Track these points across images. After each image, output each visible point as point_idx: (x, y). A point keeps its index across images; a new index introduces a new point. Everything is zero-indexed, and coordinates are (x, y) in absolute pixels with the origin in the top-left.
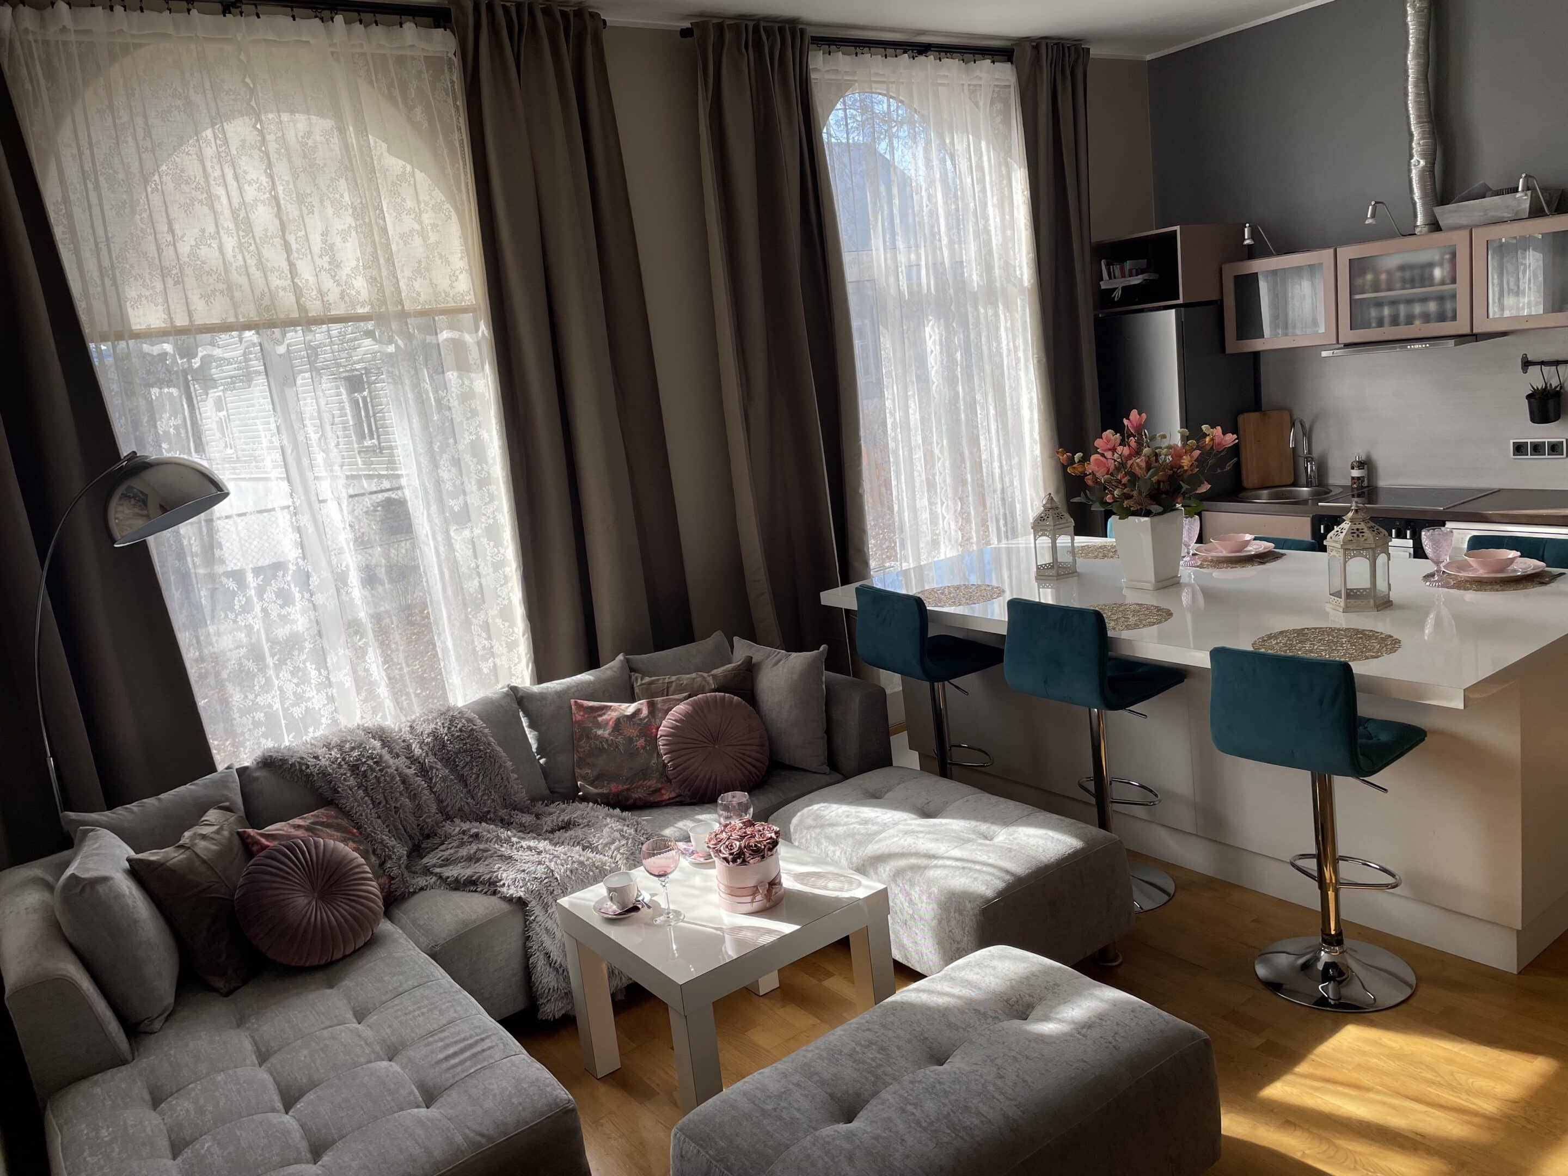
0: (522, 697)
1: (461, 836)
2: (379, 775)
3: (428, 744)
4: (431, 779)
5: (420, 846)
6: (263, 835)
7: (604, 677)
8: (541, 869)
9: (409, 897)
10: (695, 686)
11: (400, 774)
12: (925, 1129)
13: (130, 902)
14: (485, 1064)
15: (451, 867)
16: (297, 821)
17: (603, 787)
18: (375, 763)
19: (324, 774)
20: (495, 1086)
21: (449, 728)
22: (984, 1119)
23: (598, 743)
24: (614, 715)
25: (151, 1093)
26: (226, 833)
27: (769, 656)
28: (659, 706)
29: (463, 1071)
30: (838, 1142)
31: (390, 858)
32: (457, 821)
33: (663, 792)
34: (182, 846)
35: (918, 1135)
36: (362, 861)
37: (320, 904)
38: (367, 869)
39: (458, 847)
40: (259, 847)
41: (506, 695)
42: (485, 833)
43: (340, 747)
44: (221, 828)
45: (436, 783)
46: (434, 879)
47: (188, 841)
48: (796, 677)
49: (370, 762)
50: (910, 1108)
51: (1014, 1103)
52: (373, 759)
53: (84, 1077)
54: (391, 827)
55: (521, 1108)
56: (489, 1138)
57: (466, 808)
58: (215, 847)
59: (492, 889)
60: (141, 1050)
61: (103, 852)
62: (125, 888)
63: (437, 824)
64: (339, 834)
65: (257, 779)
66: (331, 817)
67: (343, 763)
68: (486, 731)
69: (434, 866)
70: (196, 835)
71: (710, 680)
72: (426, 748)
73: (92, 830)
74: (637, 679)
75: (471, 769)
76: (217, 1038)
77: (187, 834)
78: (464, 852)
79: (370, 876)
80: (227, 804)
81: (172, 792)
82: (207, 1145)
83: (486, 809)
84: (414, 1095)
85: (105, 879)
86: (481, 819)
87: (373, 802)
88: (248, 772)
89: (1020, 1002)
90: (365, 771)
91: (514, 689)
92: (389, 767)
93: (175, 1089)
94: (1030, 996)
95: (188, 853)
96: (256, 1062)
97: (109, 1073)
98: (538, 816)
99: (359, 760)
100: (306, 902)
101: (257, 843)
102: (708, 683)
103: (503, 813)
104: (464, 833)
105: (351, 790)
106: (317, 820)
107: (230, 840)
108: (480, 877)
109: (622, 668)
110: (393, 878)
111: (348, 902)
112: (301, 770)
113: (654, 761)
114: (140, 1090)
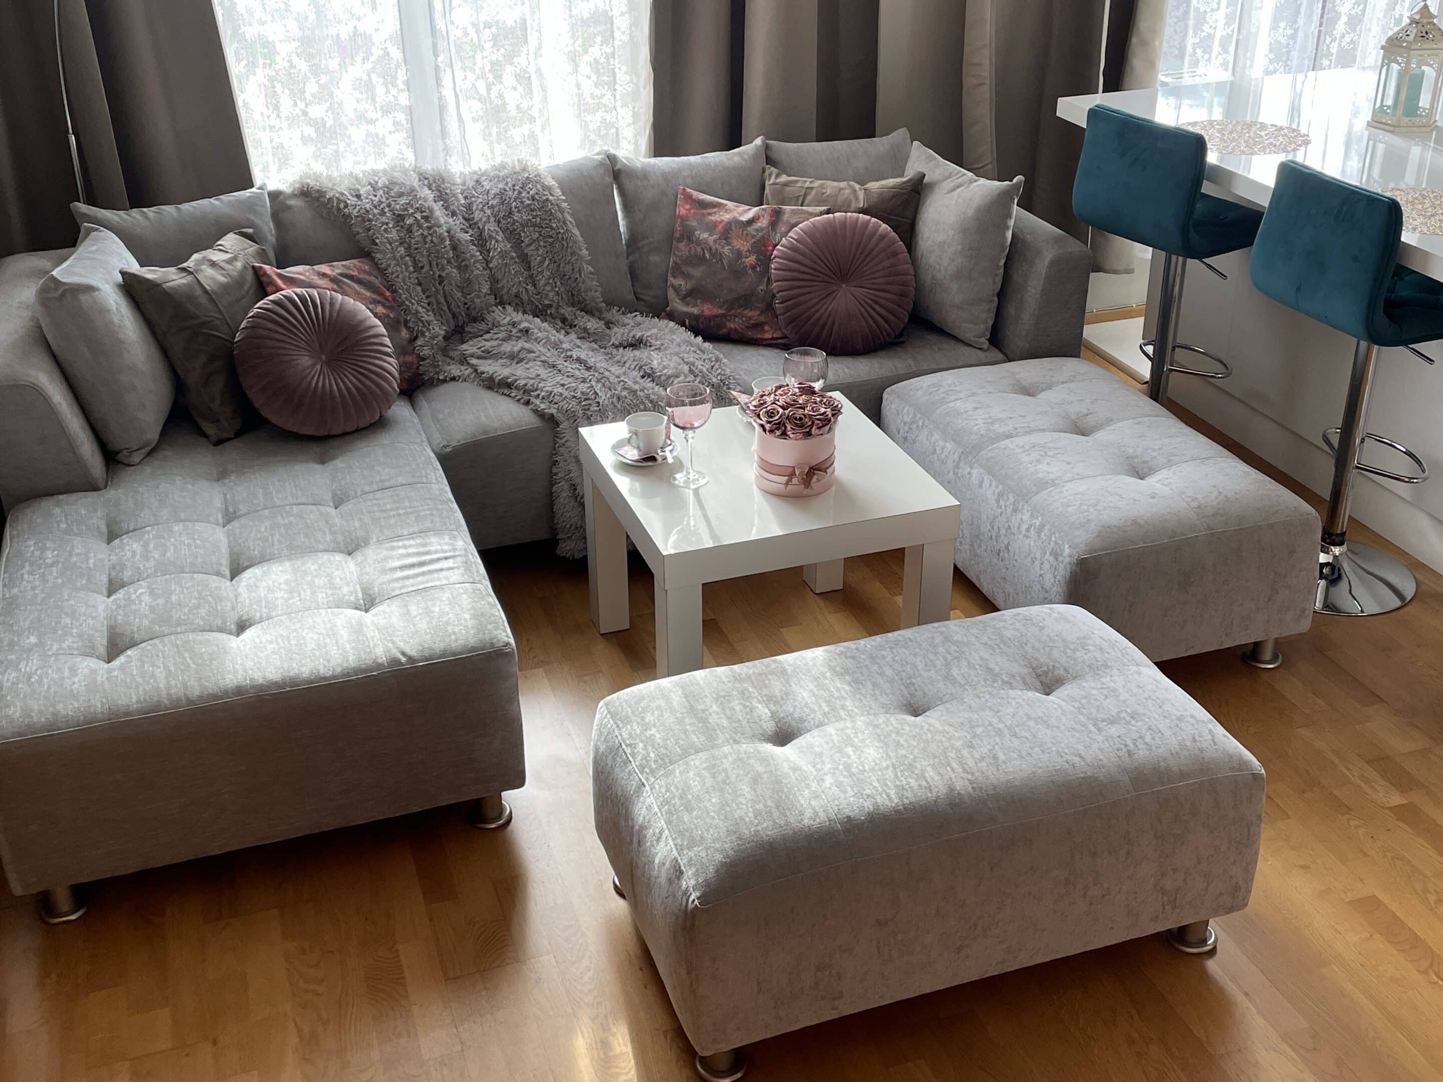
0: (620, 171)
1: (510, 327)
2: (426, 233)
3: (492, 207)
4: (489, 251)
5: (463, 327)
6: (280, 276)
7: (728, 163)
8: (583, 387)
9: (437, 385)
10: (840, 199)
11: (451, 238)
12: (851, 775)
13: (116, 319)
14: (437, 583)
15: (490, 362)
16: (324, 268)
17: (696, 305)
18: (423, 217)
19: (364, 217)
20: (437, 609)
21: (520, 193)
22: (924, 783)
23: (699, 250)
24: (727, 217)
25: (108, 526)
26: (239, 265)
27: (949, 177)
28: (786, 217)
29: (412, 585)
30: (752, 761)
31: (423, 334)
32: (509, 309)
33: (766, 328)
34: (184, 270)
35: (841, 779)
36: (382, 330)
37: (325, 369)
38: (387, 341)
39: (504, 340)
40: (274, 288)
41: (601, 164)
42: (536, 331)
43: (388, 189)
44: (235, 258)
45: (493, 257)
46: (470, 370)
47: (192, 265)
48: (970, 212)
49: (418, 216)
50: (849, 750)
51: (970, 777)
52: (422, 212)
53: (50, 493)
54: (432, 299)
55: (453, 637)
56: (411, 659)
57: (525, 297)
58: (223, 279)
59: (526, 398)
60: (115, 480)
61: (98, 257)
62: (113, 303)
63: (487, 308)
64: (368, 294)
65: (289, 208)
66: (365, 272)
67: (387, 210)
68: (564, 205)
69: (472, 356)
70: (205, 260)
71: (861, 195)
72: (489, 212)
73: (96, 230)
74: (770, 175)
75: (537, 249)
76: (190, 487)
77: (195, 256)
78: (507, 347)
79: (389, 350)
80: (250, 231)
81: (194, 204)
82: (140, 591)
83: (547, 302)
84: (356, 596)
85: (90, 289)
86: (540, 313)
87: (415, 262)
88: (281, 197)
89: (1050, 674)
90: (411, 225)
91: (612, 159)
92: (440, 226)
93: (131, 528)
94: (1066, 670)
95: (189, 279)
96: (221, 521)
97: (75, 496)
98: (609, 324)
99: (406, 209)
100: (309, 363)
101: (272, 283)
102: (857, 199)
103: (567, 311)
104: (514, 324)
105: (390, 244)
106: (347, 272)
107: (242, 273)
108: (516, 381)
109: (756, 156)
110: (423, 359)
111: (355, 373)
112: (339, 209)
113: (762, 287)
114: (98, 520)
